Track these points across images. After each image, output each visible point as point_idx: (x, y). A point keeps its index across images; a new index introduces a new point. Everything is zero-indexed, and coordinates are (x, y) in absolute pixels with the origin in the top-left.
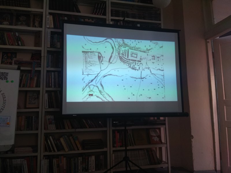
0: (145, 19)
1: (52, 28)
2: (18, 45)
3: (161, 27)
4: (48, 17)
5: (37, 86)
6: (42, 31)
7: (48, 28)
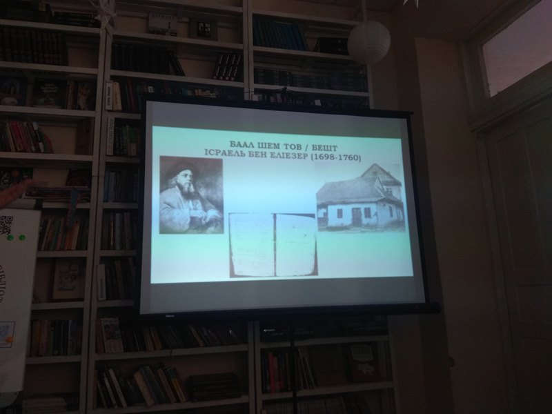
0: (331, 89)
1: (118, 111)
2: (38, 151)
3: (368, 106)
4: (109, 85)
5: (79, 248)
6: (94, 118)
7: (109, 111)
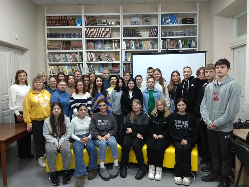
1: (125, 49)
2: (108, 61)
4: (123, 42)
6: (120, 51)
7: (123, 49)
